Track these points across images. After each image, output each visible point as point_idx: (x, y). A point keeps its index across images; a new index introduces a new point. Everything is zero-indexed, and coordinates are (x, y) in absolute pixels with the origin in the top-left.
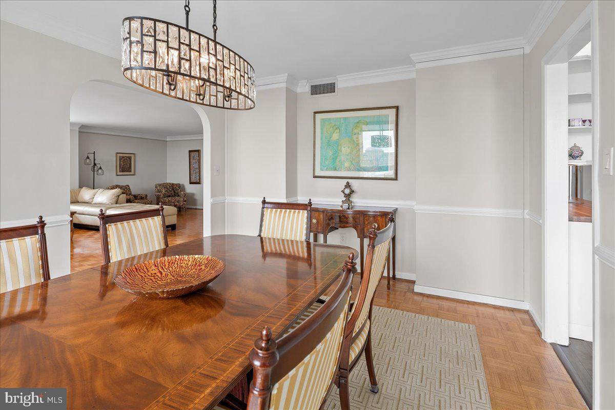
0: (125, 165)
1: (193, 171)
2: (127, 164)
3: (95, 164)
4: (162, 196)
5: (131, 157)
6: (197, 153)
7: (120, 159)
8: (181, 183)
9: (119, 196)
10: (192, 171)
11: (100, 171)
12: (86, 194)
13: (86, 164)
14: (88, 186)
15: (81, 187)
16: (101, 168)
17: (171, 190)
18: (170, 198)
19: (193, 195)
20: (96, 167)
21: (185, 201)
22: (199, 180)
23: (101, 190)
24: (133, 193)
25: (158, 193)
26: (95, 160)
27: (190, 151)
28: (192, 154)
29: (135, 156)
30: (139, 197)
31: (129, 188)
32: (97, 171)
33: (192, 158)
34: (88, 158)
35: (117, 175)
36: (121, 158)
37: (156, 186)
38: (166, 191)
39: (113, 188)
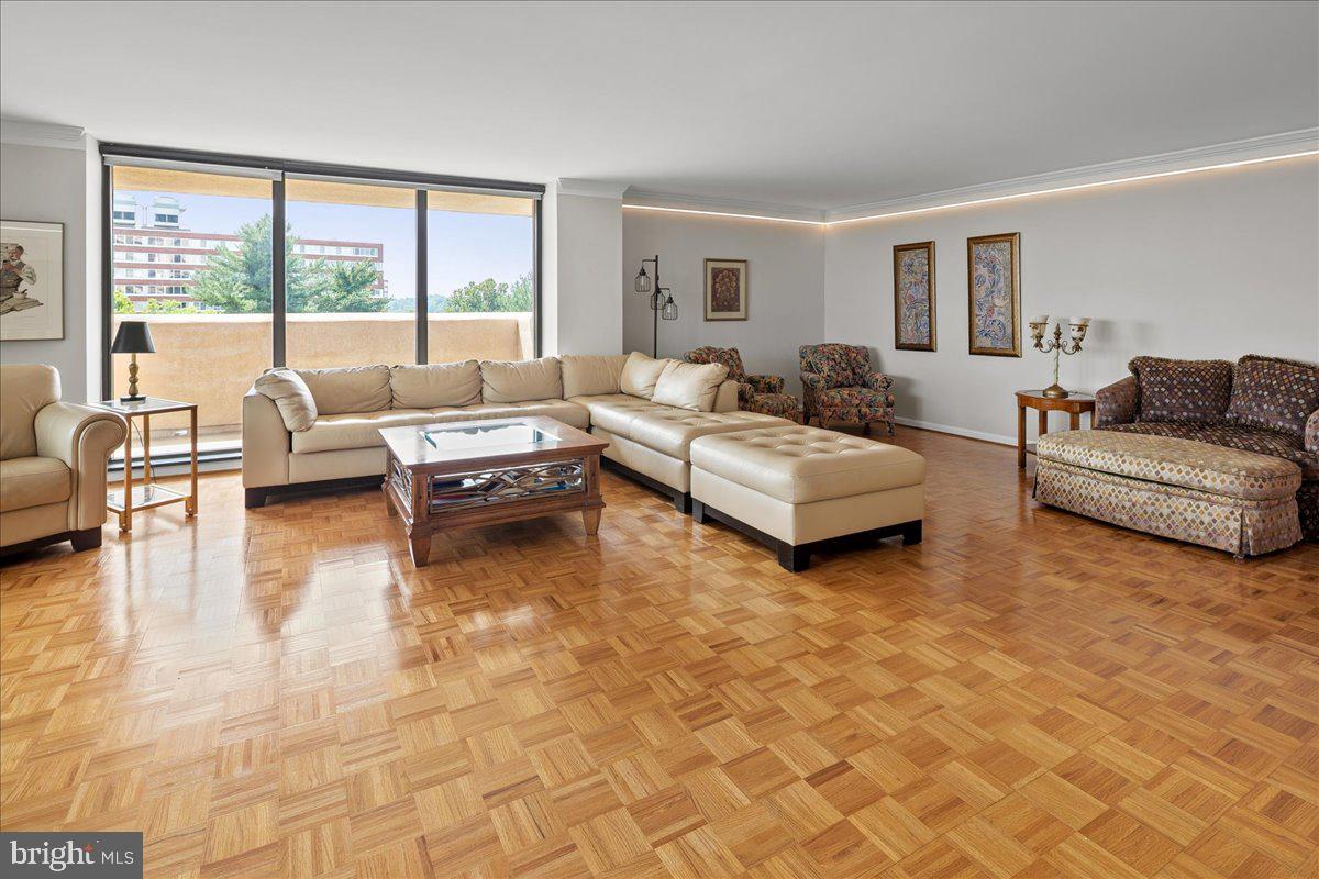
0: (725, 293)
1: (908, 309)
2: (728, 290)
3: (658, 291)
4: (823, 383)
5: (738, 270)
6: (922, 254)
7: (715, 277)
8: (869, 344)
9: (718, 386)
10: (903, 310)
11: (669, 308)
12: (639, 372)
13: (639, 289)
14: (642, 350)
15: (627, 351)
16: (671, 301)
17: (844, 365)
18: (845, 392)
19: (907, 383)
20: (659, 295)
21: (890, 405)
22: (930, 336)
23: (673, 363)
24: (749, 372)
25: (812, 375)
26: (657, 278)
27: (898, 249)
28: (906, 257)
29: (747, 267)
30: (762, 385)
31: (739, 359)
32: (663, 308)
33: (903, 269)
34: (643, 273)
35: (707, 320)
36: (716, 273)
37: (802, 352)
38: (833, 369)
39: (699, 359)
